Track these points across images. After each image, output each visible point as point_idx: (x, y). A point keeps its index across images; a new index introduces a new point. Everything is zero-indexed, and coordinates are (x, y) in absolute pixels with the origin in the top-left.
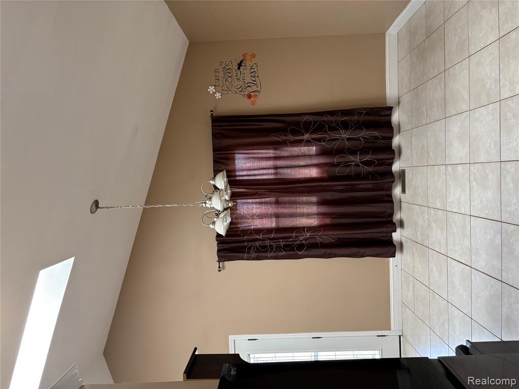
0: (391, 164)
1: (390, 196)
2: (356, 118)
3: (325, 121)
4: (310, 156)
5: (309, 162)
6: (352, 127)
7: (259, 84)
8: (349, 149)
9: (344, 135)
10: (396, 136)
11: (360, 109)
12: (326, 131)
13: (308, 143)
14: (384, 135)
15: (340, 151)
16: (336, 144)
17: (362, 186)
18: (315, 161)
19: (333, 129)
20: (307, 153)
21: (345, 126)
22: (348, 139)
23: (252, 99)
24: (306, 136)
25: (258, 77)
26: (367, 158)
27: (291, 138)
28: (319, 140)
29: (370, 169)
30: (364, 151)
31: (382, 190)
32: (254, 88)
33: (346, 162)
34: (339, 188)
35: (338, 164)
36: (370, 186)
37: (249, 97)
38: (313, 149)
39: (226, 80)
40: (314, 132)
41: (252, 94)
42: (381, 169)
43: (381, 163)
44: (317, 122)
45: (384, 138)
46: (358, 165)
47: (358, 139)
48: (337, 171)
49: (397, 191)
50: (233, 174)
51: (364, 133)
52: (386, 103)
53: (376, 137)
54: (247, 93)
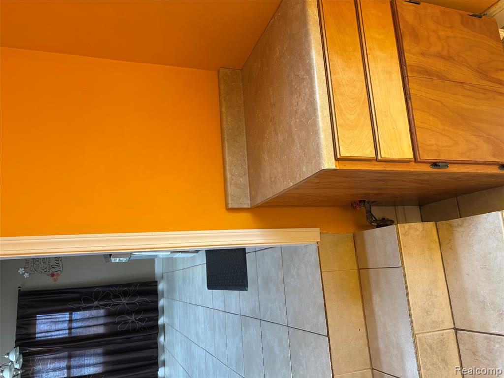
0: (157, 320)
1: (157, 343)
2: (133, 288)
3: (111, 291)
4: (98, 318)
5: (96, 323)
6: (130, 295)
7: (61, 266)
8: (128, 310)
9: (124, 301)
10: (161, 300)
11: (136, 283)
12: (110, 299)
13: (97, 307)
14: (152, 300)
15: (121, 313)
16: (118, 308)
17: (136, 338)
18: (102, 321)
19: (116, 297)
20: (96, 315)
21: (125, 294)
22: (127, 304)
23: (55, 277)
24: (96, 303)
25: (61, 261)
26: (140, 317)
27: (84, 305)
28: (106, 305)
29: (143, 324)
30: (138, 312)
31: (150, 339)
32: (57, 269)
33: (124, 321)
34: (118, 341)
35: (119, 323)
36: (141, 337)
37: (52, 275)
38: (102, 312)
39: (35, 264)
40: (101, 300)
41: (55, 273)
42: (151, 324)
43: (150, 319)
44: (105, 291)
45: (152, 302)
46: (134, 322)
47: (134, 303)
48: (119, 328)
49: (162, 339)
50: (33, 336)
51: (138, 299)
52: (155, 278)
53: (146, 302)
54: (51, 272)
